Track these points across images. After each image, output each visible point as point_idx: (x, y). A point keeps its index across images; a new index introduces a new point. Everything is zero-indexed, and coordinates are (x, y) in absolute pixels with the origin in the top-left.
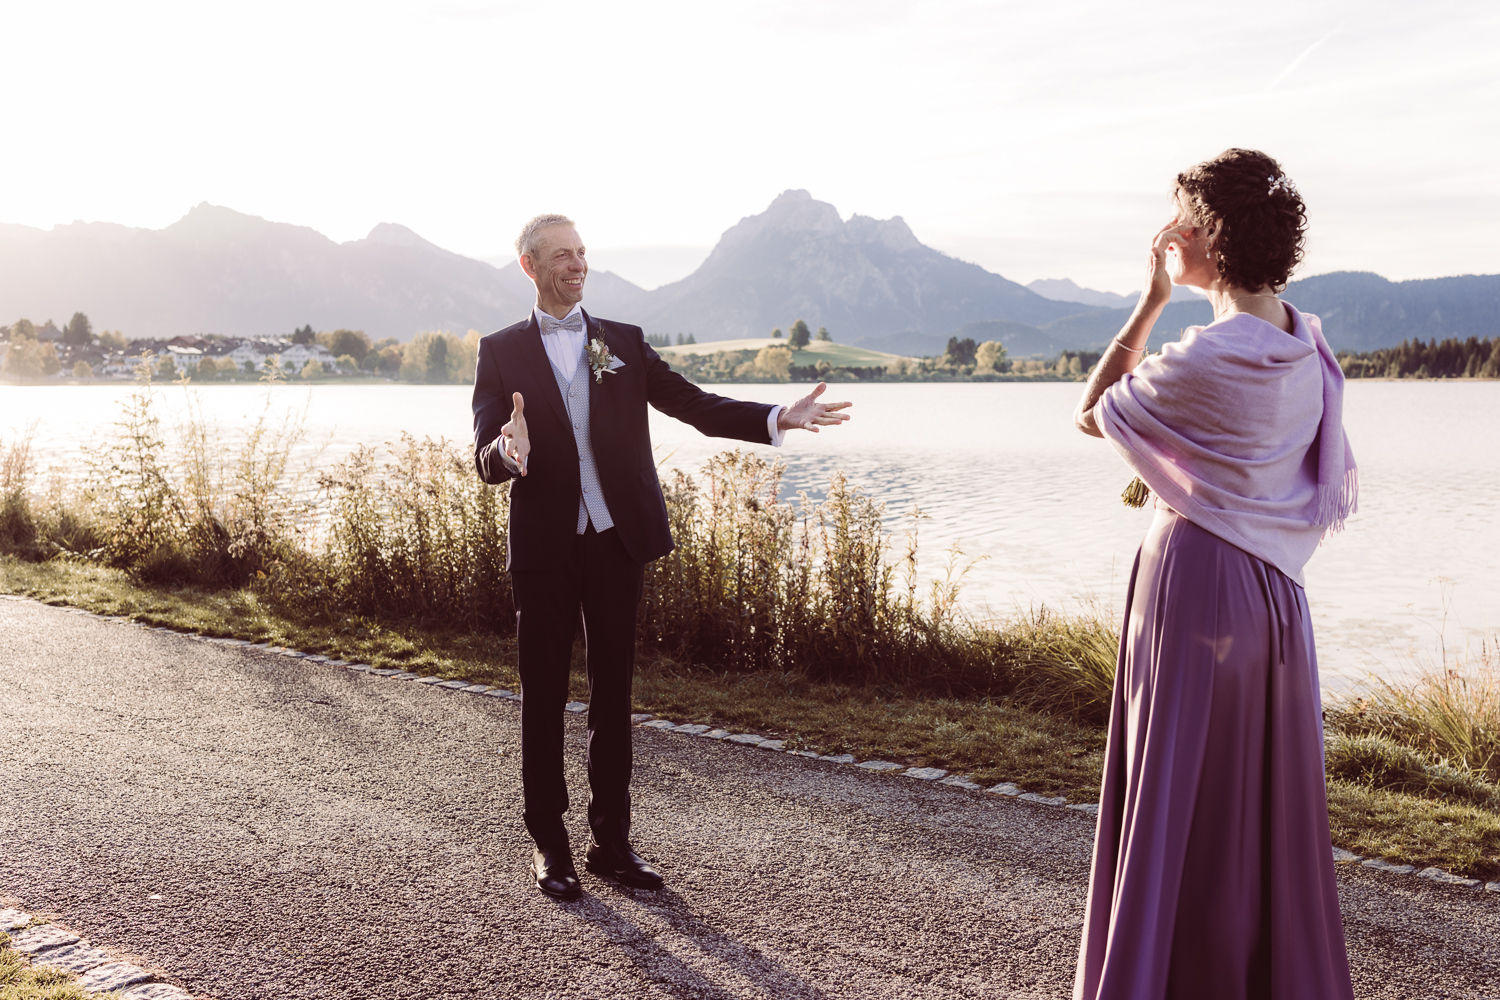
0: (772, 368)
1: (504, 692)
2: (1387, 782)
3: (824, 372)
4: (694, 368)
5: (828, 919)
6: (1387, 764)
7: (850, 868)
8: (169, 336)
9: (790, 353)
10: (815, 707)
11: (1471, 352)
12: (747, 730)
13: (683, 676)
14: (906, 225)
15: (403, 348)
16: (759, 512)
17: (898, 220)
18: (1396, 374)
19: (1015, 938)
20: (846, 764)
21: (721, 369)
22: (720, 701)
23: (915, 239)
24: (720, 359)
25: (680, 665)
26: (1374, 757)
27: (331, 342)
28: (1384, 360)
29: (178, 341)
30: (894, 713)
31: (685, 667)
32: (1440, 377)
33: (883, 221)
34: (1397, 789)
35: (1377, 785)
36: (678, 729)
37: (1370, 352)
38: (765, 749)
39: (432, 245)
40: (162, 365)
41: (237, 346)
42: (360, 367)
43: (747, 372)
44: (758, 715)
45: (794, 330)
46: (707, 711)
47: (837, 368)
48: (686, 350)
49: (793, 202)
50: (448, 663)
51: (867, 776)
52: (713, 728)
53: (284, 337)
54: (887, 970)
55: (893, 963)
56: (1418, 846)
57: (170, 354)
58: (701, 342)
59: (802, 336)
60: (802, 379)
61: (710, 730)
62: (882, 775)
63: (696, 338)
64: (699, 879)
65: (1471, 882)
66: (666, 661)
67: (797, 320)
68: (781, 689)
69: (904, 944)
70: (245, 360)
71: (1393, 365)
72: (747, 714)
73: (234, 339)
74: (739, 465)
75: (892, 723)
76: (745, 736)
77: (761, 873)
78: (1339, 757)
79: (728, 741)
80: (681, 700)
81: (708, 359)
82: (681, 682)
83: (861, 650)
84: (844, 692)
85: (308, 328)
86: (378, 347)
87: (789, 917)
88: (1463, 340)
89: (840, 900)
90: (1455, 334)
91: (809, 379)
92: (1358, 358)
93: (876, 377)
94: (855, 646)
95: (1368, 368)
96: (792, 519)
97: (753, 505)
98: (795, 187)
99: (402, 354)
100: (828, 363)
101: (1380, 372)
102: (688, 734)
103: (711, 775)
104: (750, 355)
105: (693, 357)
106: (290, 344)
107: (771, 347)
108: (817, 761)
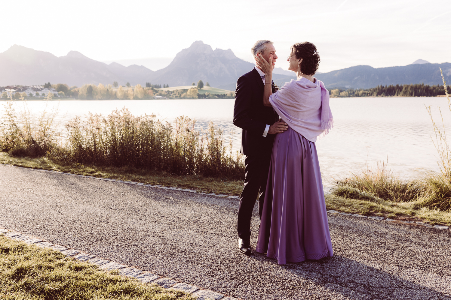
0: (192, 95)
1: (121, 181)
2: (349, 197)
3: (208, 96)
4: (169, 95)
5: (208, 227)
6: (350, 192)
7: (213, 217)
8: (5, 86)
9: (198, 90)
10: (205, 183)
11: (397, 89)
12: (187, 188)
13: (169, 176)
14: (232, 52)
15: (79, 89)
16: (189, 132)
17: (230, 50)
18: (376, 95)
19: (253, 229)
20: (213, 195)
21: (177, 95)
22: (180, 182)
23: (235, 56)
24: (176, 92)
25: (168, 174)
26: (347, 190)
27: (56, 87)
28: (372, 91)
29: (8, 87)
30: (226, 184)
31: (170, 174)
32: (388, 96)
33: (225, 50)
34: (352, 198)
35: (347, 197)
36: (168, 188)
37: (368, 89)
38: (192, 193)
39: (87, 57)
40: (3, 95)
41: (27, 89)
42: (66, 95)
43: (185, 96)
44: (190, 185)
45: (199, 83)
46: (176, 184)
47: (212, 95)
48: (166, 89)
49: (198, 45)
50: (104, 174)
51: (218, 198)
52: (178, 188)
53: (42, 86)
54: (222, 236)
55: (223, 235)
56: (354, 210)
57: (6, 92)
58: (171, 87)
59: (201, 85)
60: (201, 98)
61: (177, 189)
62: (222, 198)
63: (169, 86)
64: (175, 220)
65: (365, 217)
66: (164, 173)
67: (200, 80)
68: (196, 179)
69: (226, 231)
70: (29, 93)
71: (375, 93)
72: (187, 185)
73: (26, 87)
74: (184, 120)
75: (225, 186)
76: (186, 190)
77: (191, 218)
78: (338, 191)
79: (182, 191)
80: (169, 181)
81: (173, 92)
82: (169, 178)
83: (217, 169)
84: (213, 179)
85: (49, 83)
86: (71, 89)
87: (198, 226)
88: (395, 85)
89: (211, 223)
90: (393, 83)
91: (204, 98)
92: (365, 91)
93: (224, 97)
94: (216, 168)
95: (368, 94)
96: (199, 134)
97: (188, 130)
98: (198, 40)
99: (78, 91)
100: (209, 93)
101: (371, 95)
102: (171, 190)
103: (178, 199)
104: (185, 91)
105: (168, 91)
106: (44, 88)
107: (192, 88)
108: (205, 195)
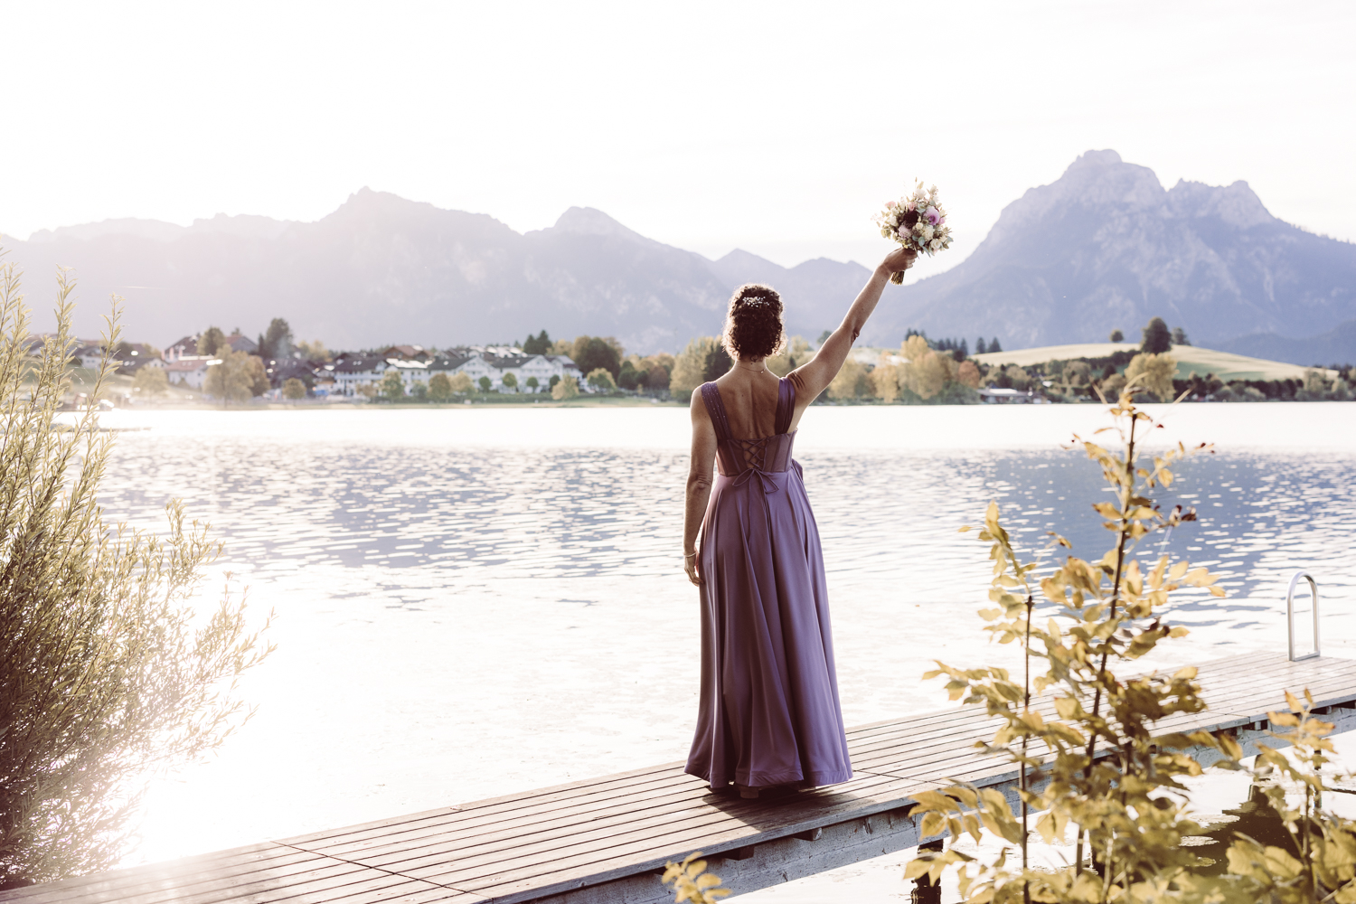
0: (1149, 382)
8: (379, 346)
14: (1253, 192)
15: (671, 359)
23: (1266, 210)
27: (574, 353)
29: (393, 352)
33: (1219, 187)
40: (387, 382)
41: (464, 358)
42: (617, 383)
45: (1148, 331)
49: (1096, 166)
53: (515, 346)
57: (391, 369)
59: (1158, 339)
70: (477, 377)
73: (459, 349)
85: (544, 335)
93: (1286, 394)
106: (527, 355)
